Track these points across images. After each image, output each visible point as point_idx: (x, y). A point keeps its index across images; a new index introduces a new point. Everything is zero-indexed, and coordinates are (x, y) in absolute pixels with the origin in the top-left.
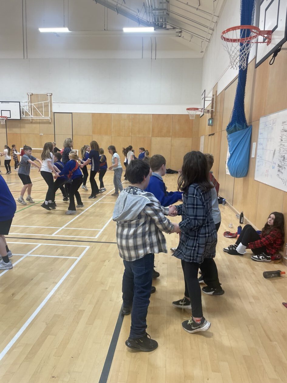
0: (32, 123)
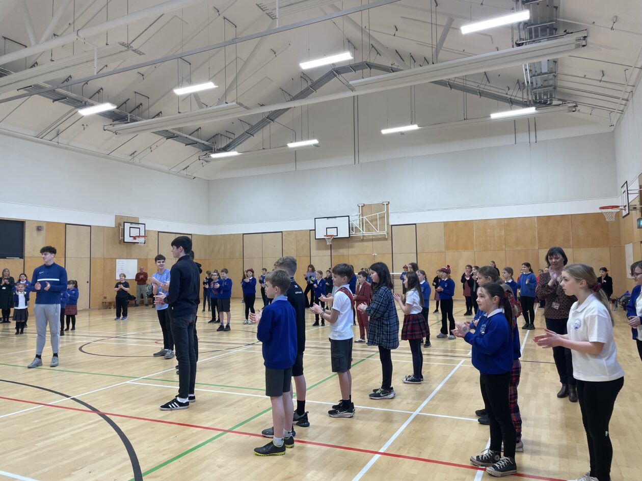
0: (363, 240)
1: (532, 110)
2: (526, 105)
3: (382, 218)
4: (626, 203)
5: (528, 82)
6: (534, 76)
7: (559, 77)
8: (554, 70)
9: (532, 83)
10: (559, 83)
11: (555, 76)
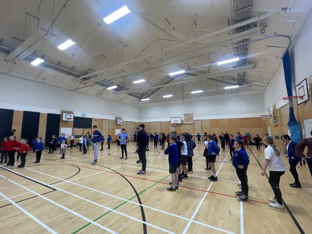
0: (185, 125)
1: (237, 86)
2: (235, 85)
3: (191, 118)
4: (269, 114)
5: (236, 78)
6: (239, 76)
7: (246, 76)
8: (245, 75)
9: (238, 79)
10: (246, 78)
11: (245, 76)
